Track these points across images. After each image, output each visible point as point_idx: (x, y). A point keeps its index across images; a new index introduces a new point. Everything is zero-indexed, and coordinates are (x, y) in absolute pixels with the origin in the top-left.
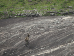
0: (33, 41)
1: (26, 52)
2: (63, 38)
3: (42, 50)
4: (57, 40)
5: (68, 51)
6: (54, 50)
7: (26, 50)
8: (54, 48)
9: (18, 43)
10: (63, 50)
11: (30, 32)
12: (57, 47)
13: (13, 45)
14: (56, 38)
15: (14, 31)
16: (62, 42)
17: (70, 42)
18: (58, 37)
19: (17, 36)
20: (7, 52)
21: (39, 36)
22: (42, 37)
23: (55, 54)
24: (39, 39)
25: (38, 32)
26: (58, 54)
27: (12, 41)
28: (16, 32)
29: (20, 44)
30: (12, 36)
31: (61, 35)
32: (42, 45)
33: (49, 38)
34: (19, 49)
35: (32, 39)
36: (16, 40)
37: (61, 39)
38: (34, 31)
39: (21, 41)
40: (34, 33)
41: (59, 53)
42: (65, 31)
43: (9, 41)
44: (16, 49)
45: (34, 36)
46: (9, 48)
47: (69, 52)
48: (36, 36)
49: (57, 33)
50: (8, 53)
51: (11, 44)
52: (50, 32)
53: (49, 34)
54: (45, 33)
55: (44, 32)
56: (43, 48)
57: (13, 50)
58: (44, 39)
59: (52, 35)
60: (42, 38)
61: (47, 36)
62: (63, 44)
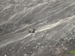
0: (28, 14)
1: (23, 27)
2: (61, 11)
3: (41, 26)
4: (55, 14)
5: (70, 27)
6: (54, 25)
7: (23, 25)
8: (54, 23)
9: (13, 16)
10: (65, 25)
11: (22, 3)
12: (57, 22)
13: (7, 19)
14: (53, 11)
15: (3, 3)
16: (61, 16)
17: (70, 16)
18: (55, 9)
19: (9, 9)
20: (3, 27)
21: (33, 9)
22: (37, 9)
23: (57, 30)
24: (34, 12)
25: (31, 4)
26: (61, 30)
27: (5, 15)
28: (6, 3)
29: (15, 18)
30: (3, 8)
31: (58, 8)
32: (39, 19)
33: (45, 10)
34: (15, 24)
35: (26, 12)
36: (10, 14)
37: (59, 12)
38: (26, 2)
39: (15, 15)
40: (26, 5)
41: (62, 28)
42: (61, 3)
43: (2, 14)
44: (12, 24)
45: (27, 8)
46: (4, 23)
47: (72, 28)
48: (30, 8)
49: (52, 5)
50: (4, 29)
51: (4, 17)
52: (43, 3)
53: (44, 6)
54: (39, 5)
55: (37, 4)
56: (42, 23)
57: (9, 24)
58: (40, 12)
59: (46, 7)
60: (37, 11)
61: (42, 8)
62: (62, 18)
